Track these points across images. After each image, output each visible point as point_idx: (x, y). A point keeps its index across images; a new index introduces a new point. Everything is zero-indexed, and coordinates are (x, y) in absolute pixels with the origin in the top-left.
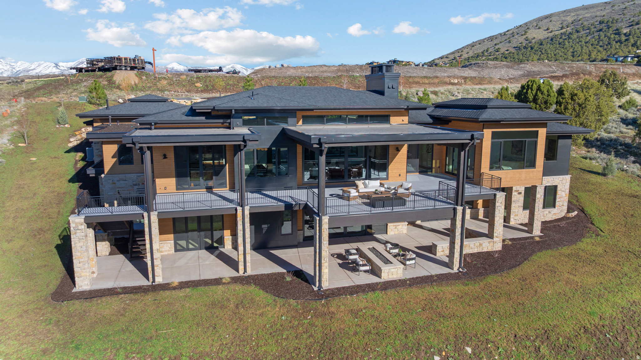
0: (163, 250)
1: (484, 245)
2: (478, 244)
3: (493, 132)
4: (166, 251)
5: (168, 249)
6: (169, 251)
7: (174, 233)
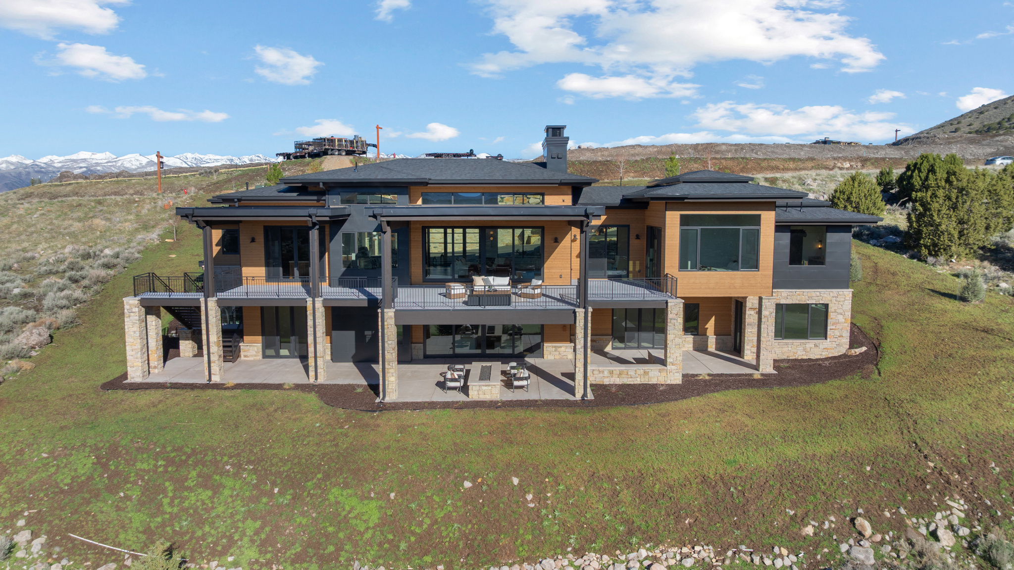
0: (249, 354)
1: (651, 374)
2: (642, 371)
3: (682, 216)
4: (252, 356)
5: (254, 353)
6: (255, 356)
7: (262, 335)
